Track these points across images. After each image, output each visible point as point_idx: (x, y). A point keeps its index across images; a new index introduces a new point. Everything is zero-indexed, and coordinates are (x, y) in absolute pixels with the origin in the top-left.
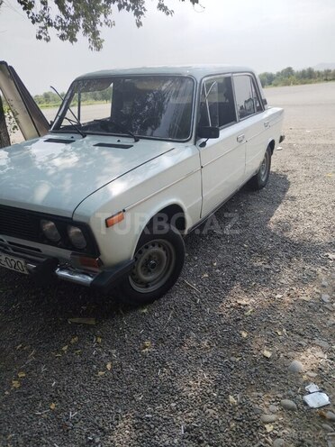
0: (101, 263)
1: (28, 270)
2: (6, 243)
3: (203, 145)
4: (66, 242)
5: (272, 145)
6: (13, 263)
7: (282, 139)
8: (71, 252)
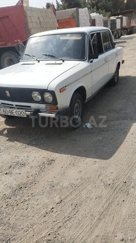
0: (57, 108)
1: (27, 115)
2: (15, 106)
3: (92, 62)
4: (43, 101)
5: (119, 64)
6: (19, 113)
7: (123, 62)
8: (45, 105)
